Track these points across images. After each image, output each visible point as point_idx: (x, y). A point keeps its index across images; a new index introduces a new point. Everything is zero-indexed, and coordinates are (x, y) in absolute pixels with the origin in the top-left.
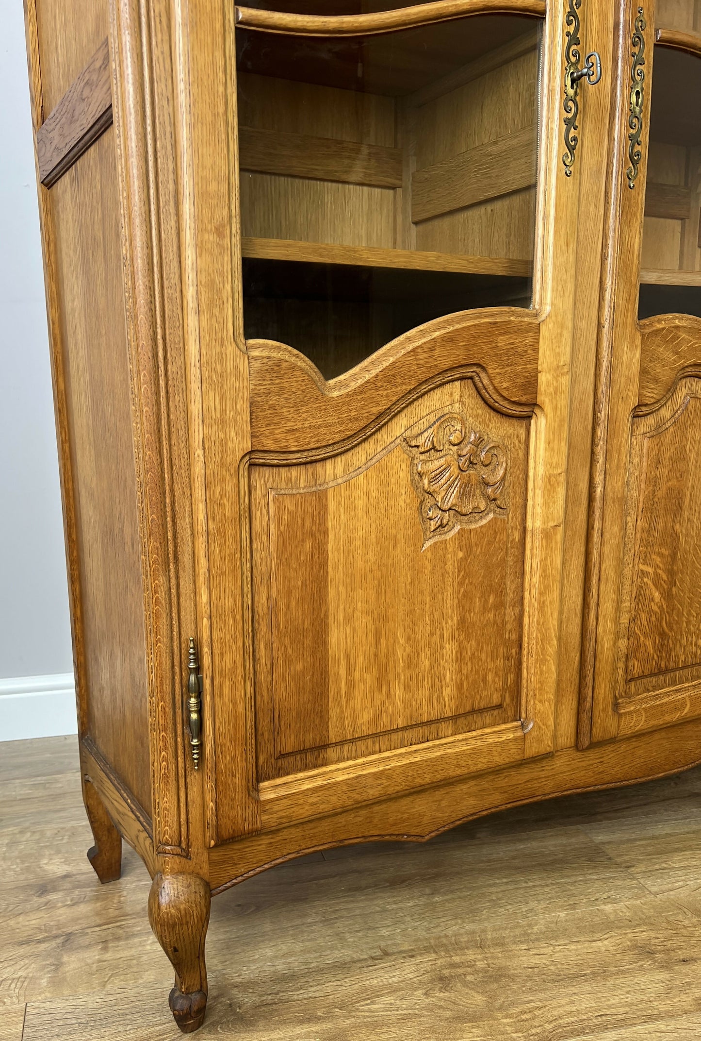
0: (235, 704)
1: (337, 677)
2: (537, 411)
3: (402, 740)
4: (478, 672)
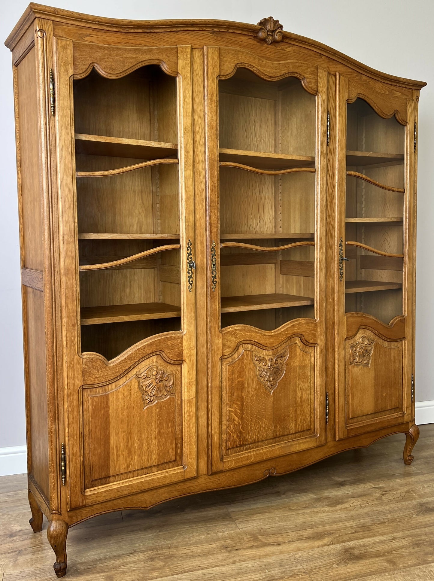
0: (77, 464)
1: (113, 453)
2: (184, 362)
3: (138, 474)
4: (166, 449)
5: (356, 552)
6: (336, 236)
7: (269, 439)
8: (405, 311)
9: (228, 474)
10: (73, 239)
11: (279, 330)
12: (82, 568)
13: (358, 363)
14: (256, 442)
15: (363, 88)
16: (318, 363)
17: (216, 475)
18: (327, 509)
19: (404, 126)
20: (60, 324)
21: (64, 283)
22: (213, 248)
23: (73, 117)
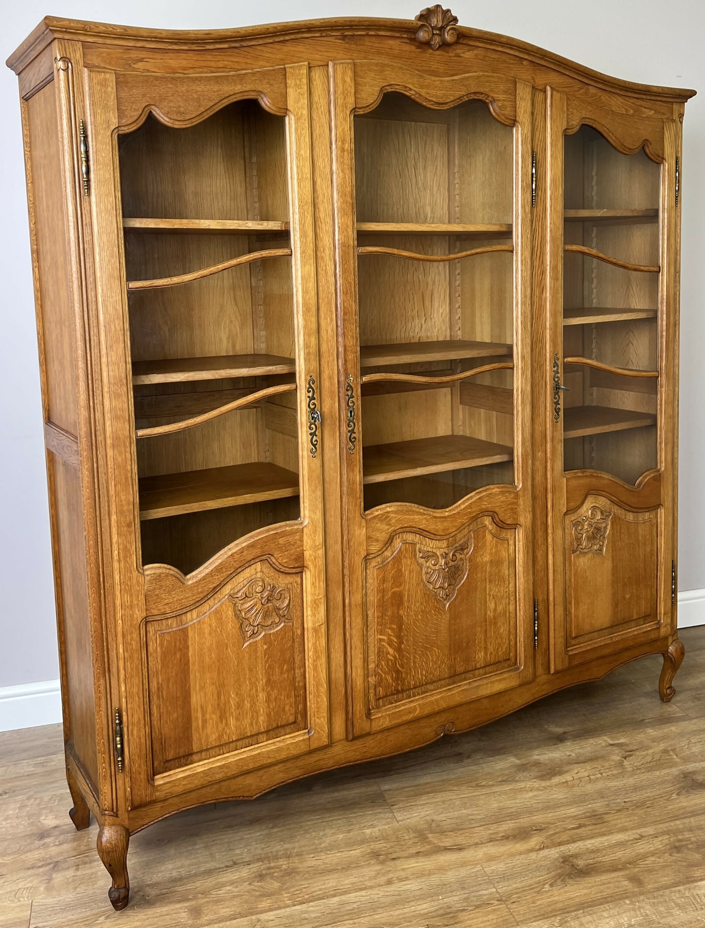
0: (140, 738)
1: (197, 718)
2: (305, 569)
3: (237, 746)
4: (279, 706)
5: (581, 863)
6: (548, 351)
7: (444, 679)
8: (661, 462)
9: (379, 736)
10: (125, 389)
11: (457, 507)
12: (153, 892)
13: (586, 551)
14: (423, 685)
15: (590, 108)
16: (521, 555)
17: (361, 740)
18: (537, 784)
19: (659, 164)
20: (107, 523)
21: (112, 459)
22: (349, 386)
23: (119, 194)
